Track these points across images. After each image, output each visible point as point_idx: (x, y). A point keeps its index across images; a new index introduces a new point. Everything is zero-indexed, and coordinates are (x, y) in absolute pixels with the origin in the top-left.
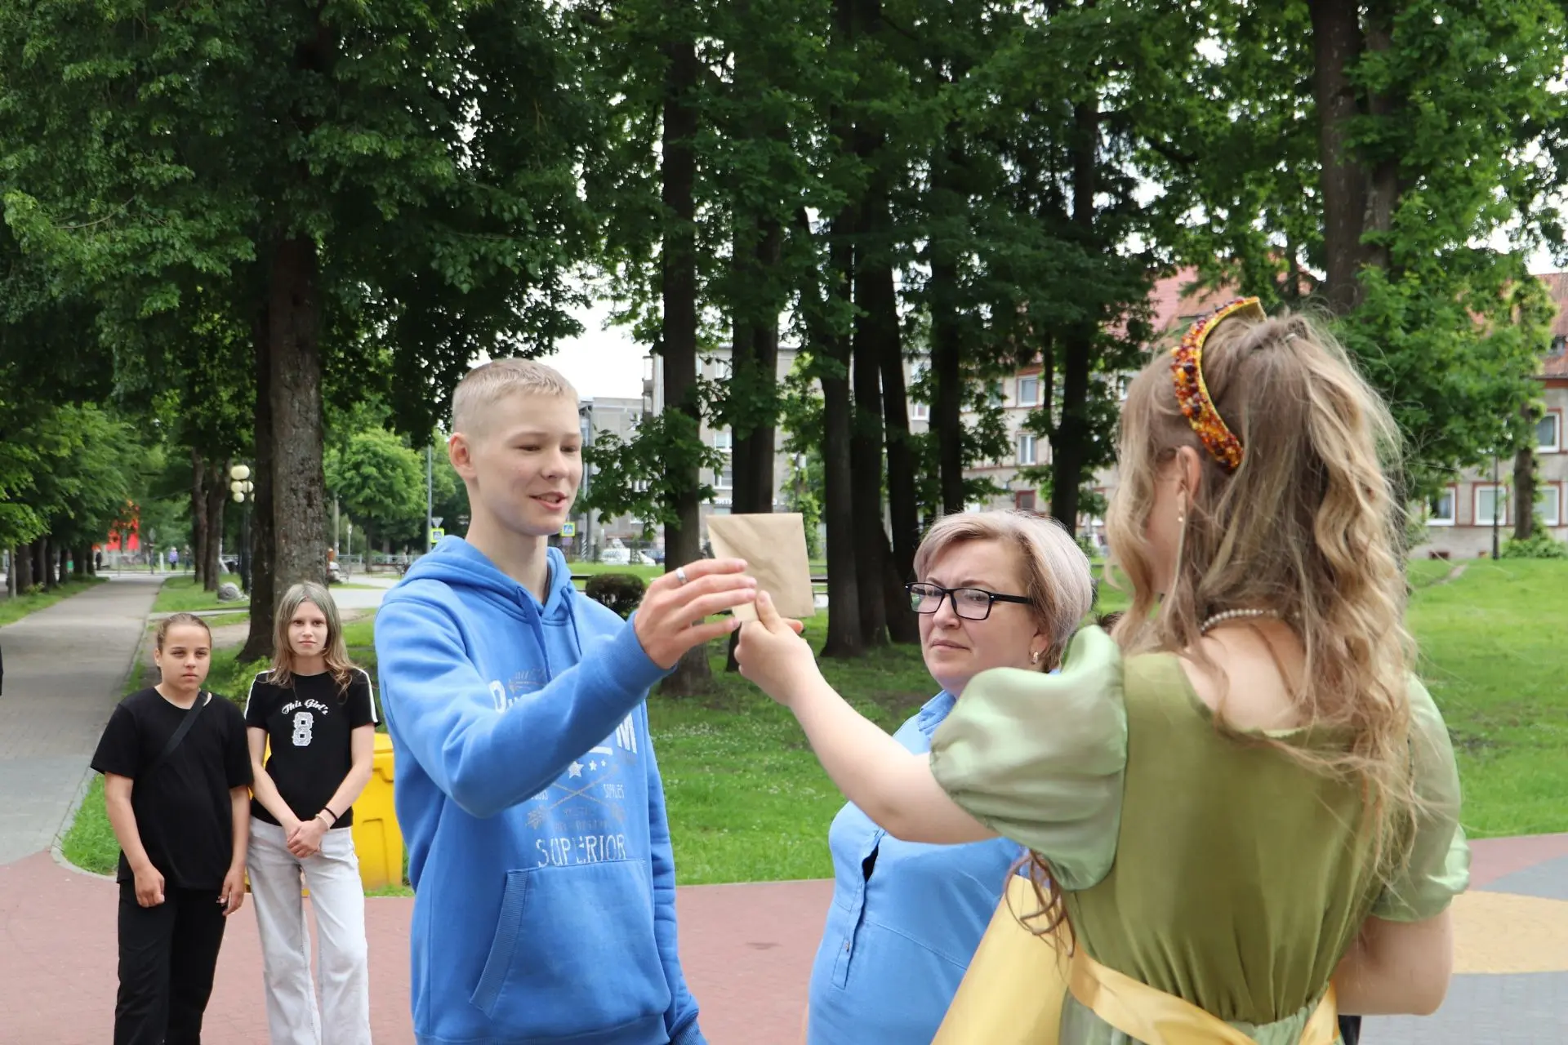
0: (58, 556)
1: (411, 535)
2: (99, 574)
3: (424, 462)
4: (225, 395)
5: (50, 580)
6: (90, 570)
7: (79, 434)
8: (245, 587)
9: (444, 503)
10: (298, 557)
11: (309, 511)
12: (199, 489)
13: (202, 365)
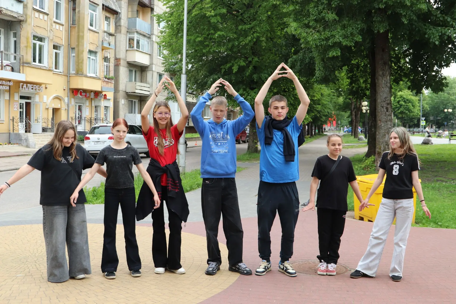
0: (314, 128)
1: (414, 123)
2: (325, 133)
3: (419, 100)
4: (362, 81)
5: (312, 135)
6: (322, 132)
7: (320, 93)
8: (366, 137)
9: (425, 113)
10: (383, 126)
11: (387, 113)
12: (353, 109)
13: (355, 72)
